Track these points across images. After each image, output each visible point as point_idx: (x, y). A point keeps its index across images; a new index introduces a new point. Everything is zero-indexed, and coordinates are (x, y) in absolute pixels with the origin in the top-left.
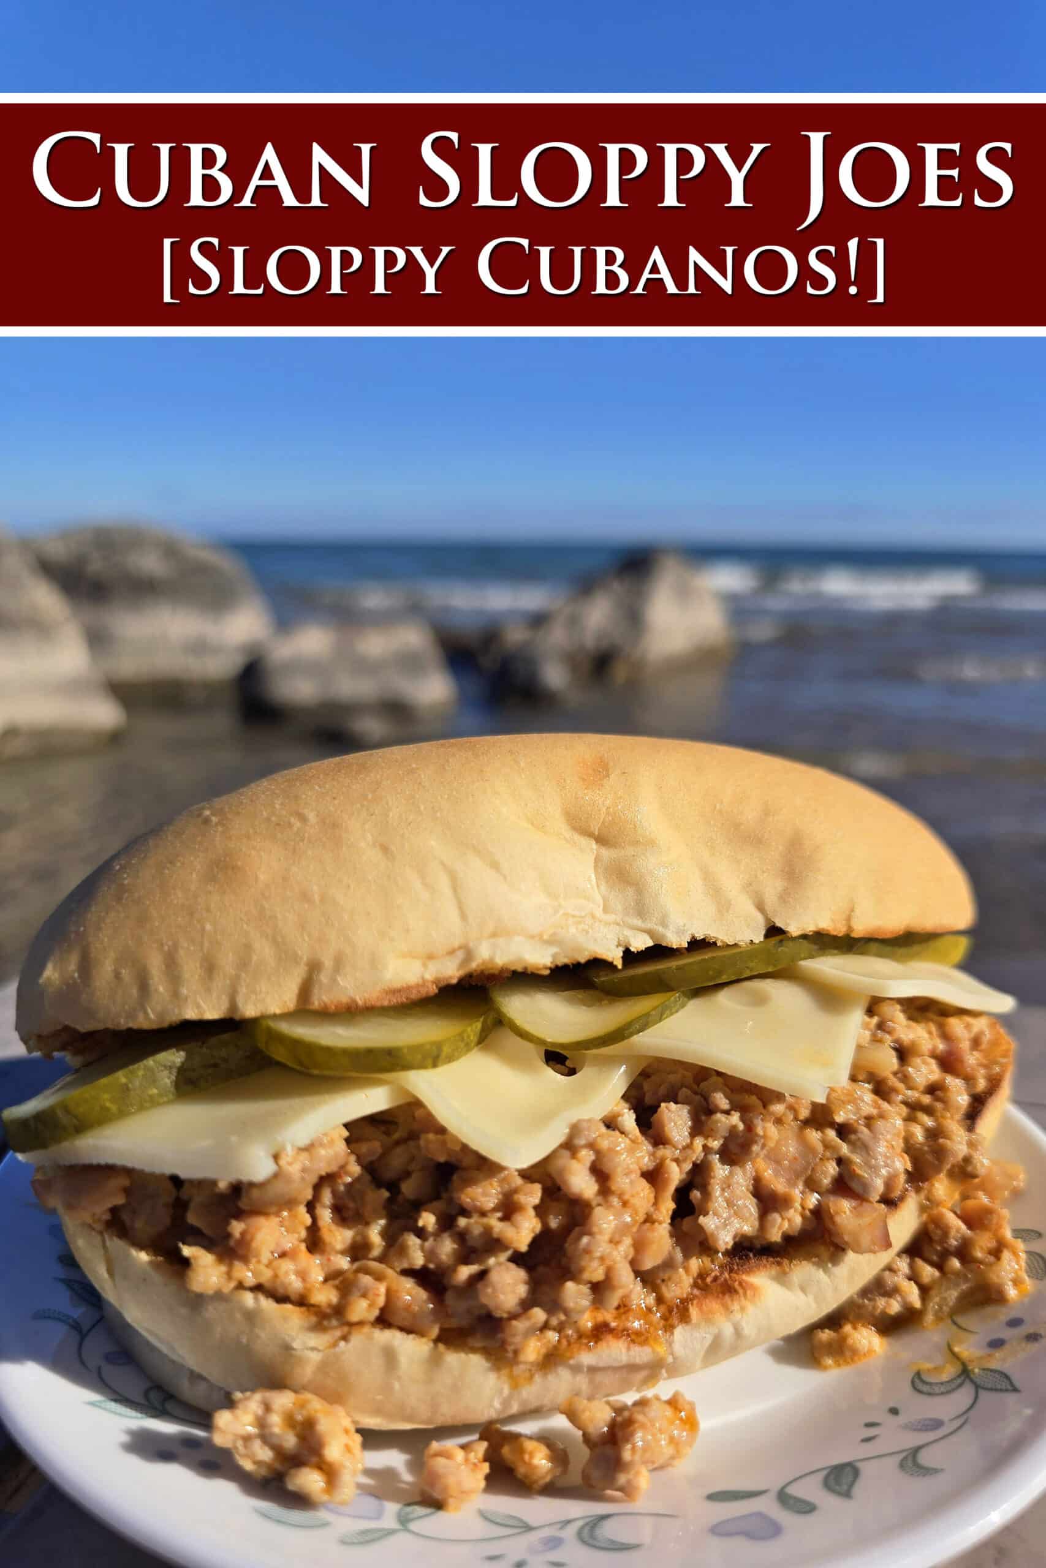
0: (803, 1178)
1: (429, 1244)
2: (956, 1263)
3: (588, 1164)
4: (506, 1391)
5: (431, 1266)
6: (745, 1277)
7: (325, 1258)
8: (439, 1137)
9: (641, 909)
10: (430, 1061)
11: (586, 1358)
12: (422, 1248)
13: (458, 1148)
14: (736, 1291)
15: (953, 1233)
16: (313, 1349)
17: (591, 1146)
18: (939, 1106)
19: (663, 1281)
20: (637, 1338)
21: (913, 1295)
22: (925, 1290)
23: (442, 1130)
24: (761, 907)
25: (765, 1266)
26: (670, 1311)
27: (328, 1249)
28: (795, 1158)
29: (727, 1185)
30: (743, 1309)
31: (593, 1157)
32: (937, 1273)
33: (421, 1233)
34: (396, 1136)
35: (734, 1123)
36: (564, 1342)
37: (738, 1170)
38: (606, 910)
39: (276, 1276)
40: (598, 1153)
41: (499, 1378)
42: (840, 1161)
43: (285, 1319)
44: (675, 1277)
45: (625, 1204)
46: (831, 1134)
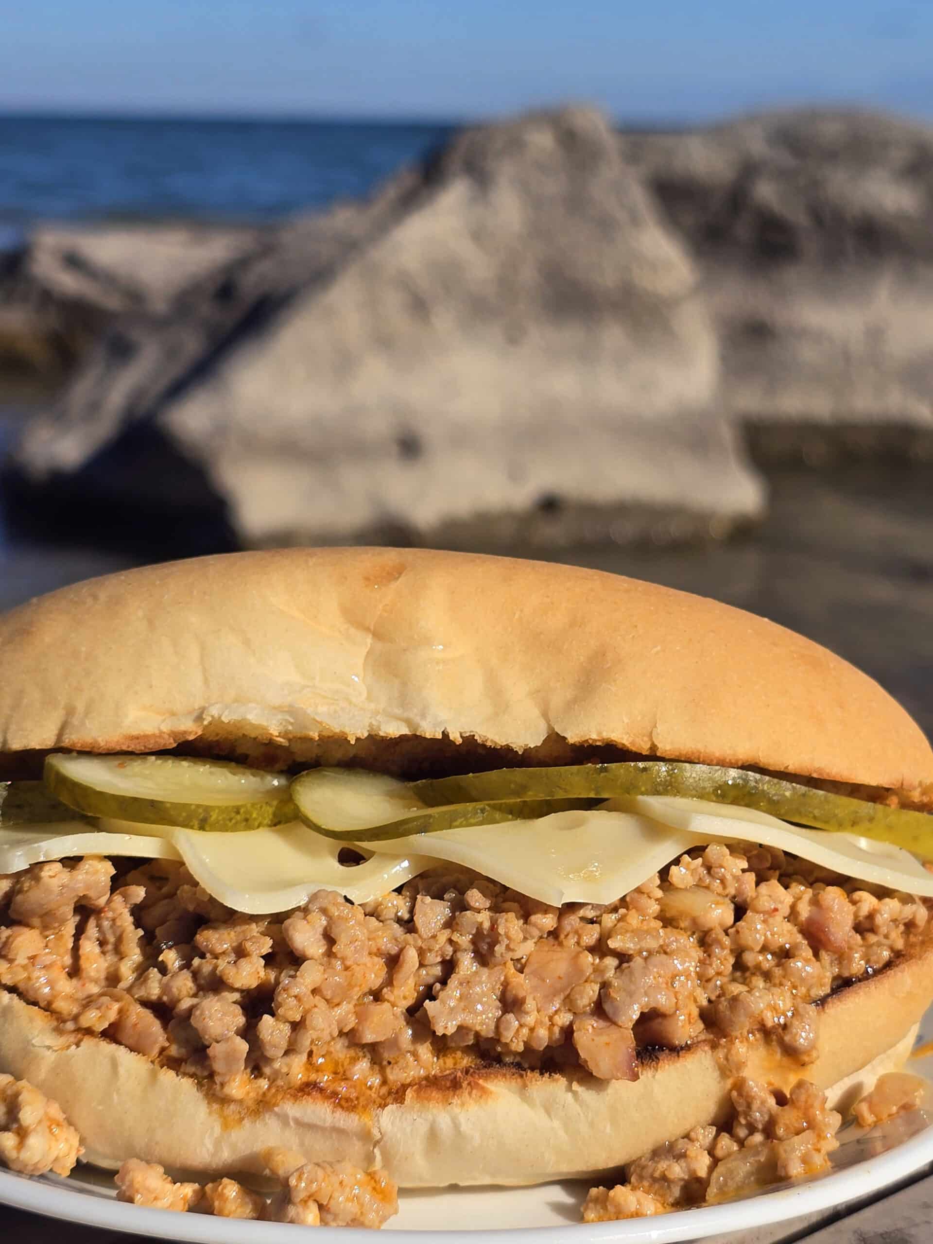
0: (562, 996)
1: (166, 979)
2: (758, 1138)
3: (320, 930)
4: (218, 1130)
5: (165, 998)
6: (481, 1082)
7: (81, 983)
8: (194, 889)
9: (404, 700)
10: (196, 823)
11: (292, 1109)
12: (160, 981)
13: (206, 899)
14: (461, 1087)
15: (756, 1105)
16: (49, 1048)
17: (324, 911)
18: (778, 972)
19: (389, 1063)
20: (346, 1104)
21: (702, 1164)
22: (716, 1161)
23: (196, 884)
24: (545, 715)
25: (504, 1075)
26: (390, 1093)
27: (84, 975)
28: (560, 978)
29: (467, 983)
30: (463, 1104)
31: (325, 923)
32: (735, 1147)
33: (163, 970)
34: (165, 890)
35: (479, 920)
36: (273, 1090)
37: (485, 972)
38: (369, 698)
39: (29, 978)
40: (330, 918)
41: (210, 1113)
42: (605, 986)
43: (31, 1020)
44: (402, 1063)
45: (347, 968)
46: (611, 962)
